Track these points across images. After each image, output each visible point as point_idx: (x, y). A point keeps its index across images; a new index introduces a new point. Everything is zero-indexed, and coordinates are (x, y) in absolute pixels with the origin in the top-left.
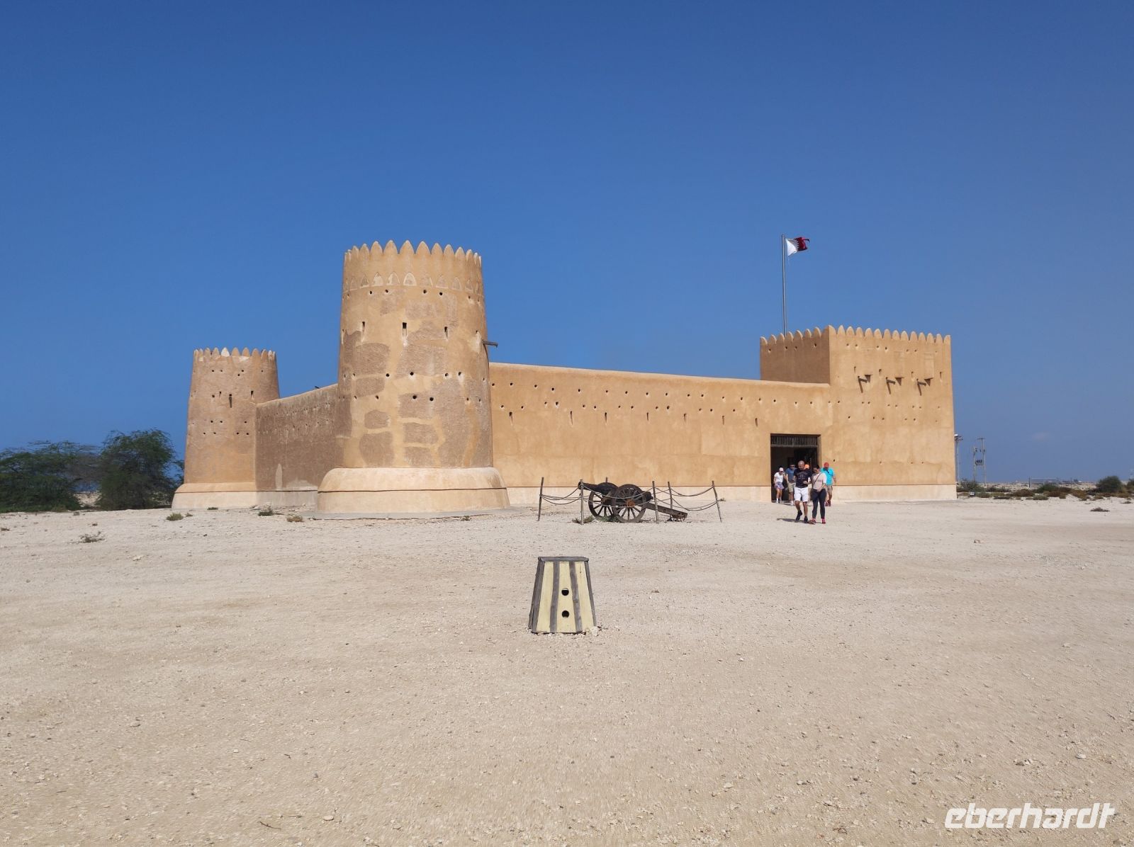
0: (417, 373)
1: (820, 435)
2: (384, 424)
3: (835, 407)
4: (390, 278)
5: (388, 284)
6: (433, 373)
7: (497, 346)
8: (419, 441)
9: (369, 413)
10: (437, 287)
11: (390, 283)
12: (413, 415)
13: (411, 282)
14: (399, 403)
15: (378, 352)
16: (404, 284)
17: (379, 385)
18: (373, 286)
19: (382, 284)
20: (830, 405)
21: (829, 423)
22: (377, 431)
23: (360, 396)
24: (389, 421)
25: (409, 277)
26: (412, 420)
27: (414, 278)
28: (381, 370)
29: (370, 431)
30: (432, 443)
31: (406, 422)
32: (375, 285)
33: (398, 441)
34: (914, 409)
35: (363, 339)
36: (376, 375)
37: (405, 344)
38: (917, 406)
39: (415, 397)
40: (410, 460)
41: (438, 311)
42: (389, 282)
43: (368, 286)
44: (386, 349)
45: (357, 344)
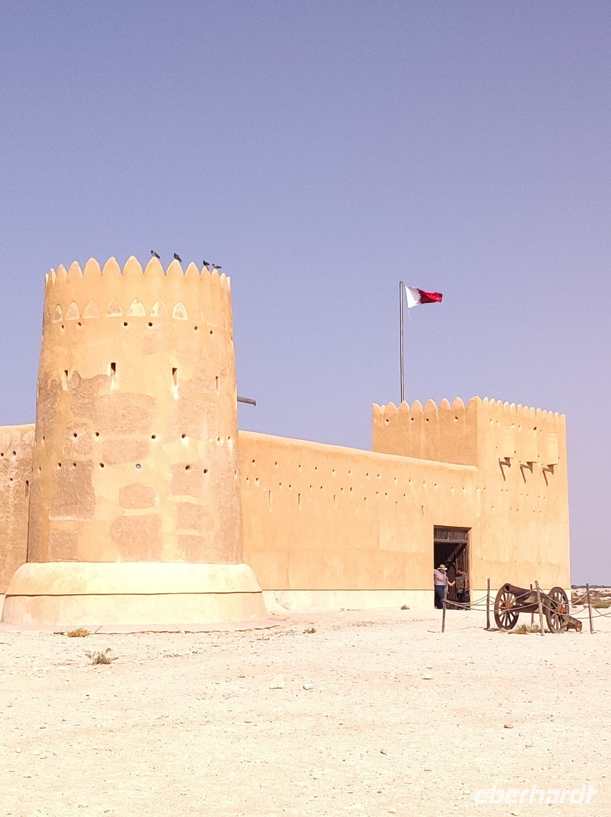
0: (189, 436)
1: (470, 528)
2: (150, 502)
3: (482, 493)
4: (156, 307)
5: (152, 315)
6: (207, 437)
7: (255, 404)
8: (194, 527)
9: (126, 488)
10: (208, 323)
11: (156, 314)
12: (186, 492)
13: (181, 315)
14: (170, 475)
15: (138, 405)
16: (174, 317)
17: (141, 451)
18: (129, 315)
19: (143, 314)
20: (478, 490)
21: (478, 515)
22: (139, 512)
23: (110, 463)
24: (156, 499)
25: (179, 307)
26: (186, 499)
27: (185, 310)
28: (144, 429)
29: (128, 513)
30: (207, 530)
31: (179, 502)
32: (133, 315)
33: (168, 525)
34: (540, 499)
35: (114, 386)
36: (137, 436)
37: (176, 397)
38: (542, 496)
39: (187, 468)
40: (184, 553)
41: (210, 356)
42: (153, 312)
43: (120, 314)
44: (151, 400)
45: (102, 392)
